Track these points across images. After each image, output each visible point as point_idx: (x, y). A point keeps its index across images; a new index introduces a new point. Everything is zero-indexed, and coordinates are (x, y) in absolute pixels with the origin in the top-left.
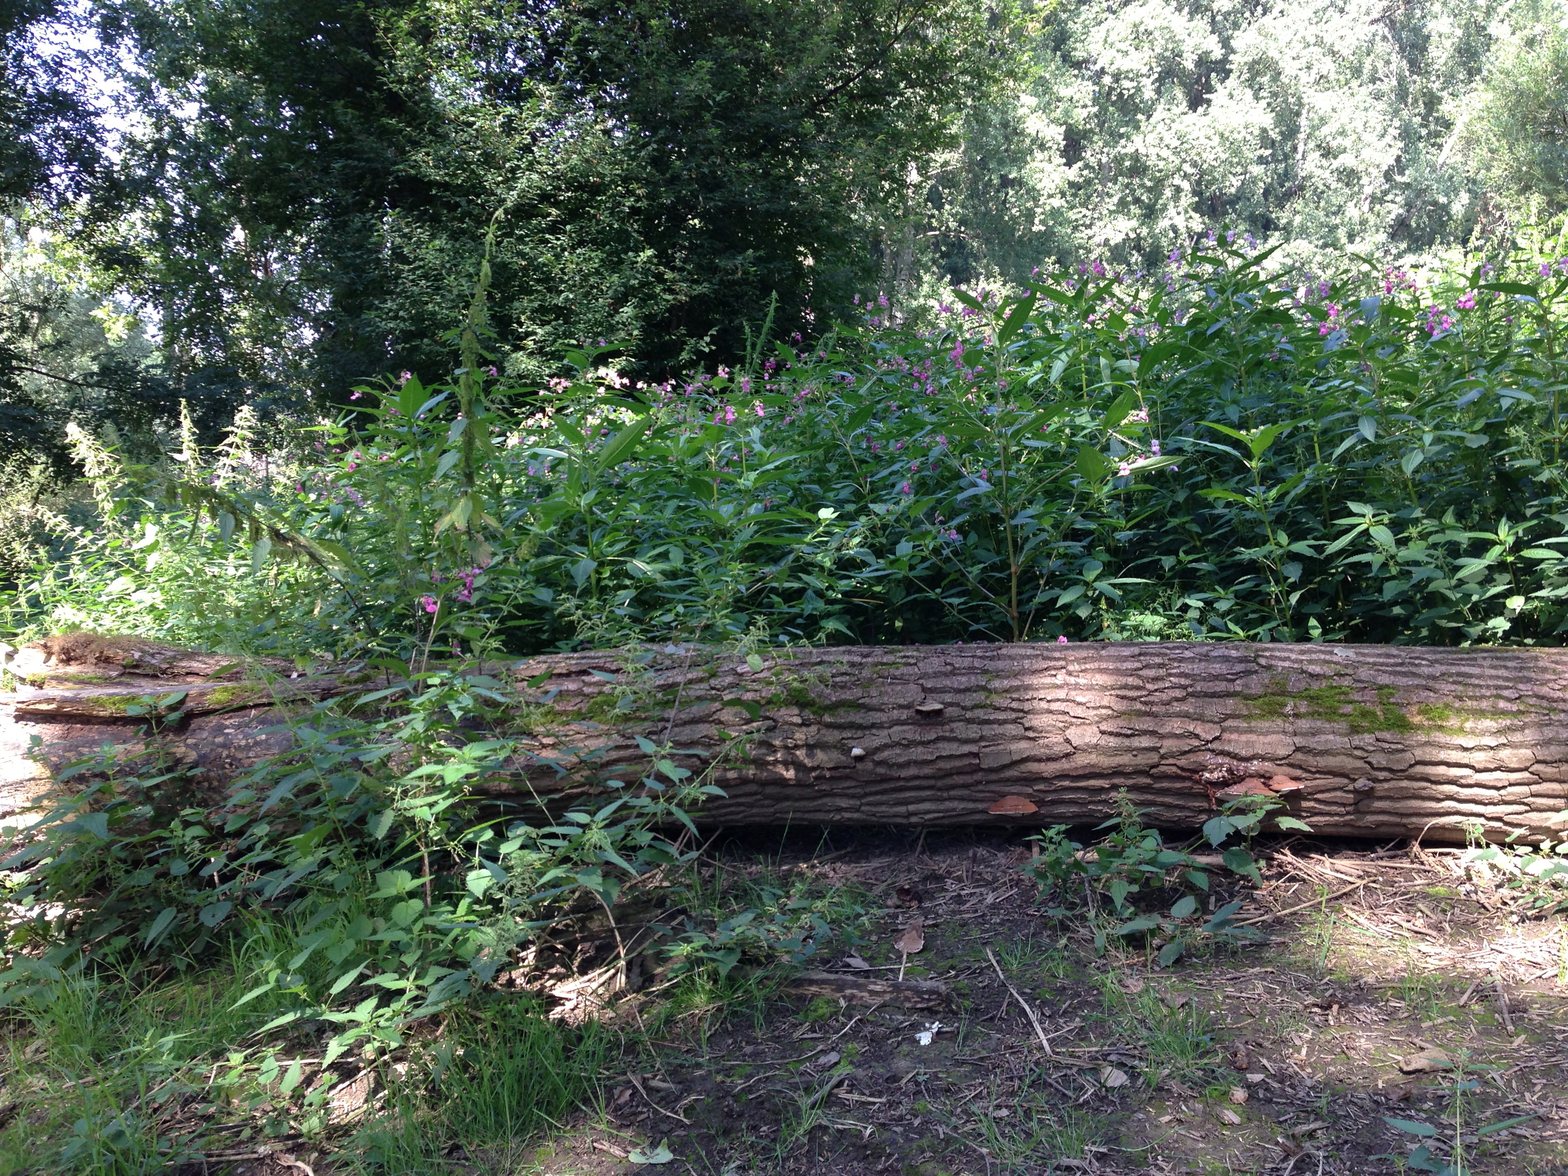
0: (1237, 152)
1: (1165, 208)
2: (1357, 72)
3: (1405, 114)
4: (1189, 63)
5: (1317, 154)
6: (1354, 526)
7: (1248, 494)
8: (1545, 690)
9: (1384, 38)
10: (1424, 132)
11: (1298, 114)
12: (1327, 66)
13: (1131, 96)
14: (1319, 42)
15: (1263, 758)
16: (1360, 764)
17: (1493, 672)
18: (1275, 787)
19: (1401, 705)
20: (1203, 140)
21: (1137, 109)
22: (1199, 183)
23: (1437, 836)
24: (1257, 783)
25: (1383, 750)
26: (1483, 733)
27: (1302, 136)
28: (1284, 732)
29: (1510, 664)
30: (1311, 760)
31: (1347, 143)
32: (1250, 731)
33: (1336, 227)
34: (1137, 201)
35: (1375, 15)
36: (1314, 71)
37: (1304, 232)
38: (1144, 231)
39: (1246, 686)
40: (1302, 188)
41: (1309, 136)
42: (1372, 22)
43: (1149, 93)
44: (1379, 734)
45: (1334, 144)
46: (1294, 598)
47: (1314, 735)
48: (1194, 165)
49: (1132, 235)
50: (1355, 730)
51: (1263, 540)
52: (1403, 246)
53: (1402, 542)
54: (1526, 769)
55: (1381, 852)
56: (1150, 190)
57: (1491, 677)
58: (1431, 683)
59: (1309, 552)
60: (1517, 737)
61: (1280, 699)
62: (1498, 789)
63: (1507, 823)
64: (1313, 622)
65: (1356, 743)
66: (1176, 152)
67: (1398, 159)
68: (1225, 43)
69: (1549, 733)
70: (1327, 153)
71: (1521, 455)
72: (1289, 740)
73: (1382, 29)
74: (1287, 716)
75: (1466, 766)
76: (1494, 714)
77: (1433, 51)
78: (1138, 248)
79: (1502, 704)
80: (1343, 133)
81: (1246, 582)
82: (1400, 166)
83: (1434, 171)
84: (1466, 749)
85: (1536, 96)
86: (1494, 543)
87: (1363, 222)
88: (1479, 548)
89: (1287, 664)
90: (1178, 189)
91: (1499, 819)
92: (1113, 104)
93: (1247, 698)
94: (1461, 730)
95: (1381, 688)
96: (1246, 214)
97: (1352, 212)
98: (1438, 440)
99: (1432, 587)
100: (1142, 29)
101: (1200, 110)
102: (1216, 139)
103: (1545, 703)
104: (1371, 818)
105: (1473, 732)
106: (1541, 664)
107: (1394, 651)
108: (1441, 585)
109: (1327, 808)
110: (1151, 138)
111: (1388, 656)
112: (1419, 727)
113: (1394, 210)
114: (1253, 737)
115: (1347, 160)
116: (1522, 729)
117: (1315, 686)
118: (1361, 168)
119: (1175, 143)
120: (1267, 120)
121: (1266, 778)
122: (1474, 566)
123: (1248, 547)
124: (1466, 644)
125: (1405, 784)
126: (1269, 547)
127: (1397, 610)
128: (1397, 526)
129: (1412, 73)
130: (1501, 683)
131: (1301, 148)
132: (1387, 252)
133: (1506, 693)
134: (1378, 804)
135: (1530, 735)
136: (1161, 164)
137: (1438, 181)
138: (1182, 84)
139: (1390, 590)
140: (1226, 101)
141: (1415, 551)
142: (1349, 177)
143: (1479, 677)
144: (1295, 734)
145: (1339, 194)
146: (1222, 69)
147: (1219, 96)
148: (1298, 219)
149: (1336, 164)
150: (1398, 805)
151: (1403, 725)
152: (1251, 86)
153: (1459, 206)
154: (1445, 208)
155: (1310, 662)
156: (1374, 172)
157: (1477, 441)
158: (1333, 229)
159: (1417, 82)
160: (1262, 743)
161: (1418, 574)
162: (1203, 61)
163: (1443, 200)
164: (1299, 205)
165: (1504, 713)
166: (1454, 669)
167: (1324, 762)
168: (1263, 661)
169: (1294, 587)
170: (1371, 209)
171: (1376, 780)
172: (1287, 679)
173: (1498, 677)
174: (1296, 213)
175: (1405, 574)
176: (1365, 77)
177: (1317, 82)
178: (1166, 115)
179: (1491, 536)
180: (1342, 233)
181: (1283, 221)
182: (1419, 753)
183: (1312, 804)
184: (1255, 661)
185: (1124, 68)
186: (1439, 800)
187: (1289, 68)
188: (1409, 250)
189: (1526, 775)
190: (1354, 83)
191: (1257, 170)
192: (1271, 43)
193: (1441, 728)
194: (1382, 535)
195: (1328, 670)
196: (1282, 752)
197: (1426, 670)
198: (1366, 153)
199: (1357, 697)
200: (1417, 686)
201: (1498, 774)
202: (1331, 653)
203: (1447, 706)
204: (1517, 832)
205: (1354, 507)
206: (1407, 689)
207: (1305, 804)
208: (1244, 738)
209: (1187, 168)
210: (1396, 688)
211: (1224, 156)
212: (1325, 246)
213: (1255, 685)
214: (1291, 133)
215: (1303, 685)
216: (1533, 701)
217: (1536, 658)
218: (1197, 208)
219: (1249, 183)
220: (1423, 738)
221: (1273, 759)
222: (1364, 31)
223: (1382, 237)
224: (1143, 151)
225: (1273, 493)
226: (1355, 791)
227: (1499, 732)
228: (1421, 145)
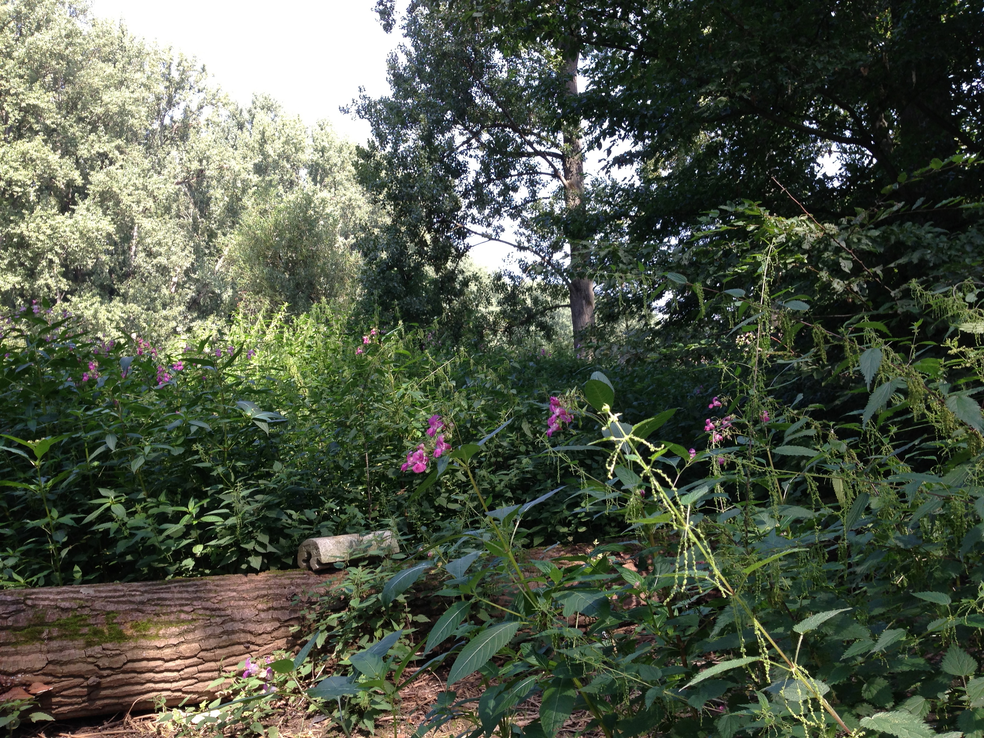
0: (91, 245)
1: (41, 272)
2: (168, 209)
3: (197, 240)
4: (61, 184)
5: (143, 254)
6: (102, 505)
7: (33, 483)
8: (209, 604)
9: (185, 194)
10: (207, 251)
11: (132, 228)
12: (150, 203)
13: (20, 197)
14: (145, 188)
15: (25, 672)
16: (91, 667)
17: (179, 595)
18: (33, 691)
19: (120, 624)
20: (68, 234)
21: (23, 206)
22: (66, 260)
23: (142, 707)
24: (20, 690)
25: (107, 656)
26: (170, 636)
27: (134, 242)
28: (41, 652)
29: (190, 589)
30: (58, 669)
31: (162, 250)
32: (17, 653)
33: (156, 299)
34: (22, 264)
35: (179, 180)
36: (142, 205)
37: (135, 300)
38: (27, 286)
39: (16, 621)
40: (134, 273)
41: (138, 243)
42: (178, 183)
43: (32, 198)
44: (105, 645)
45: (154, 249)
46: (64, 553)
47: (61, 651)
48: (63, 248)
49: (18, 286)
50: (89, 644)
51: (43, 514)
52: (195, 315)
53: (131, 514)
54: (195, 656)
55: (106, 724)
56: (31, 259)
57: (178, 599)
58: (140, 607)
59: (71, 523)
60: (190, 637)
61: (39, 628)
62: (178, 671)
63: (184, 692)
64: (77, 568)
65: (89, 653)
66: (49, 237)
67: (192, 264)
68: (85, 176)
69: (209, 631)
70: (150, 254)
71: (200, 461)
72: (44, 657)
73: (184, 189)
74: (43, 640)
75: (159, 659)
76: (177, 623)
77: (213, 207)
78: (22, 296)
79: (183, 616)
80: (159, 244)
81: (30, 544)
82: (192, 269)
83: (213, 274)
84: (159, 648)
85: (265, 242)
86: (185, 513)
87: (172, 298)
88: (177, 518)
89: (46, 603)
90: (51, 261)
91: (179, 690)
92: (7, 199)
93: (15, 629)
94: (157, 636)
95: (108, 613)
96: (98, 283)
97: (165, 291)
98: (154, 450)
99: (149, 543)
100: (28, 156)
101: (67, 214)
102: (77, 235)
103: (208, 613)
104: (99, 703)
105: (164, 636)
106: (208, 587)
107: (120, 587)
108: (156, 540)
109: (69, 700)
110: (32, 226)
111: (115, 591)
112: (131, 637)
113: (190, 293)
114: (18, 658)
115: (162, 260)
116: (193, 630)
117: (64, 616)
118: (170, 266)
119: (49, 232)
120: (111, 229)
121: (27, 686)
122: (173, 529)
123: (32, 520)
124: (170, 577)
125: (120, 676)
126: (47, 520)
127: (129, 558)
128: (128, 505)
129: (201, 217)
130: (184, 602)
131: (134, 248)
132: (185, 317)
133: (186, 608)
134: (103, 693)
135: (198, 634)
136: (39, 244)
137: (215, 280)
138: (56, 196)
139: (121, 547)
140: (85, 212)
141: (139, 519)
142: (163, 270)
143: (170, 600)
144: (49, 652)
145: (157, 279)
146: (83, 193)
147: (81, 207)
148: (131, 291)
149: (155, 261)
150: (116, 691)
151: (121, 637)
152: (101, 206)
153: (227, 295)
154: (219, 296)
155: (63, 600)
156: (179, 270)
157: (177, 451)
158: (154, 300)
159: (203, 223)
160: (24, 662)
161: (140, 534)
162: (70, 184)
163: (217, 291)
164: (130, 282)
165: (183, 621)
166: (156, 596)
167: (67, 669)
168: (29, 602)
169: (65, 545)
170: (176, 291)
171: (102, 677)
172: (45, 614)
173: (182, 599)
174: (130, 287)
175: (132, 535)
176: (173, 212)
177: (144, 212)
178: (42, 213)
179: (184, 509)
180: (158, 303)
181: (122, 291)
182: (130, 655)
183: (59, 699)
184: (24, 602)
185: (15, 178)
186: (143, 684)
187: (126, 200)
188: (198, 317)
189: (195, 659)
190: (167, 217)
191: (104, 258)
192: (115, 185)
193: (145, 635)
194: (119, 510)
195: (74, 605)
196: (38, 666)
197: (138, 598)
198: (174, 258)
199: (92, 621)
200: (132, 610)
201: (178, 662)
202: (78, 592)
203: (149, 621)
204: (188, 697)
205: (103, 492)
206: (126, 612)
207: (55, 700)
208: (12, 659)
209: (57, 248)
210: (118, 612)
211: (82, 246)
212: (148, 309)
213: (23, 619)
214: (127, 238)
215: (56, 617)
216: (201, 612)
217: (206, 584)
218: (65, 275)
219: (99, 264)
220: (132, 644)
221: (32, 671)
222: (171, 188)
223: (182, 308)
224: (26, 233)
225: (50, 483)
226: (88, 686)
227: (180, 634)
228: (205, 259)
